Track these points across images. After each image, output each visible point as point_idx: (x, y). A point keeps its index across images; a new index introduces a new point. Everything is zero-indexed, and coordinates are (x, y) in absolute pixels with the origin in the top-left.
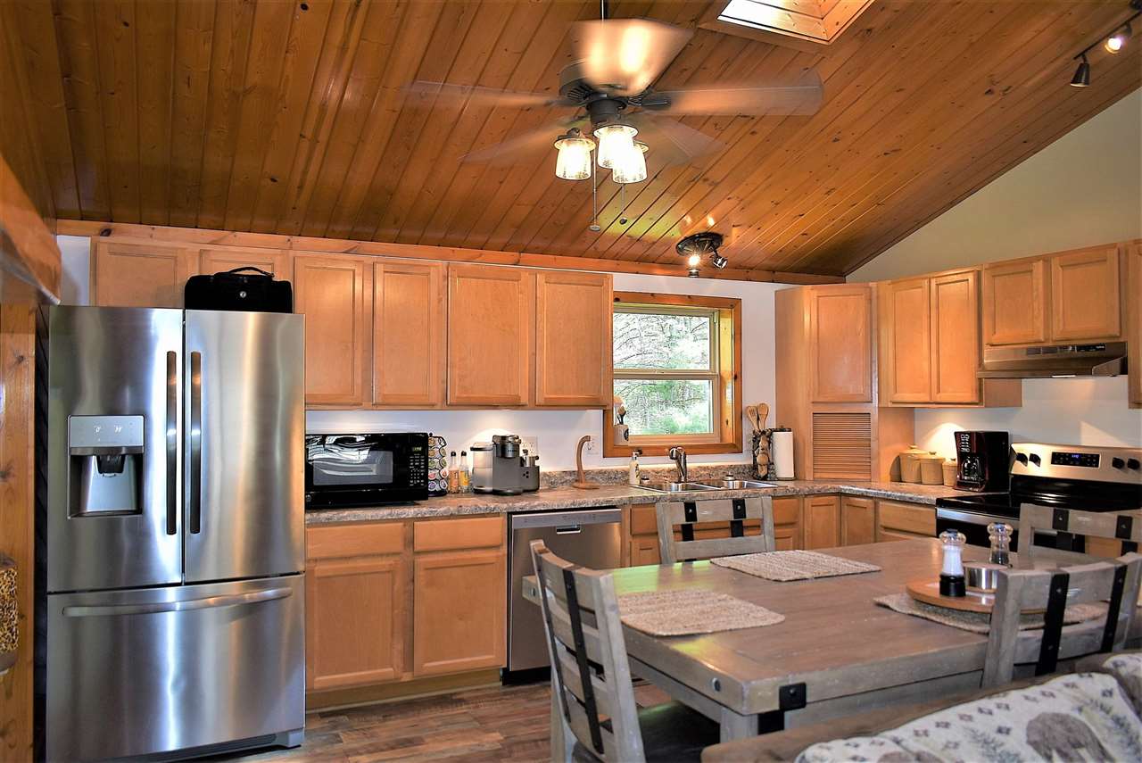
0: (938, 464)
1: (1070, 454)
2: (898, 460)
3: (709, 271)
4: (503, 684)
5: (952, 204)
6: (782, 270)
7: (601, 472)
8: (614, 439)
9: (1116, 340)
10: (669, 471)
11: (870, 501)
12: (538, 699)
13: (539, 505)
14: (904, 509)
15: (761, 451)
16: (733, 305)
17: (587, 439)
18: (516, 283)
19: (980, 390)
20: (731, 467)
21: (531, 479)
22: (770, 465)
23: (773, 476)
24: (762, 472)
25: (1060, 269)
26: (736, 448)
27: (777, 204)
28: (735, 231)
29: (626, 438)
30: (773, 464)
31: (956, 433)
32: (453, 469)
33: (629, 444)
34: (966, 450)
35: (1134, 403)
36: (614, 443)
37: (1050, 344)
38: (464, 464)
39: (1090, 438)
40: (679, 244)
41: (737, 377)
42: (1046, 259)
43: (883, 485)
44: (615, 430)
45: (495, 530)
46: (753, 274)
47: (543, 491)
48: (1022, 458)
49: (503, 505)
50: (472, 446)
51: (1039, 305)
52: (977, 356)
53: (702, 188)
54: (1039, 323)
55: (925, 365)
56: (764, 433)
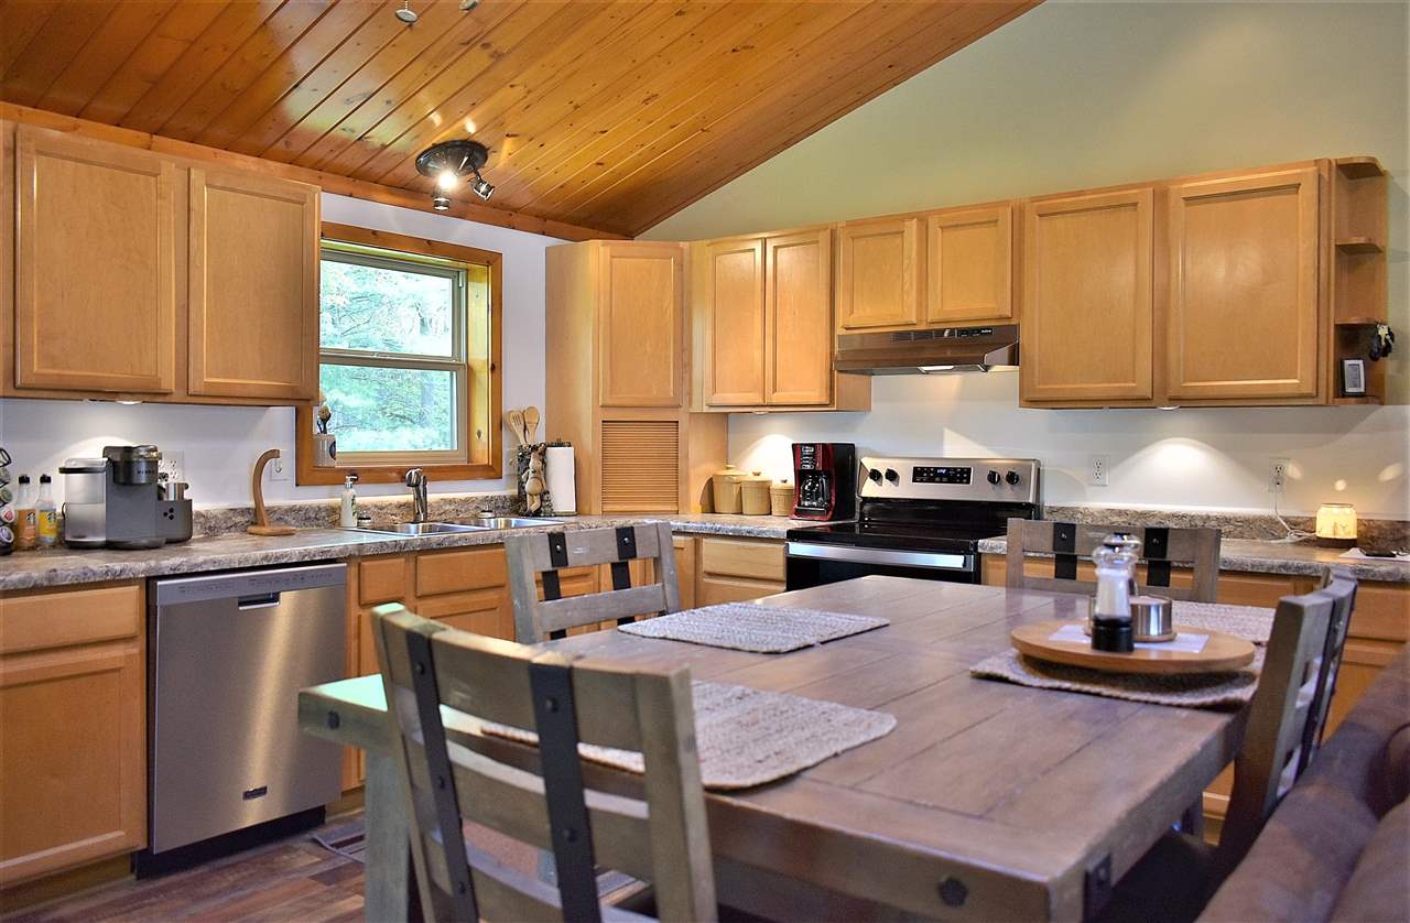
0: (764, 488)
1: (936, 469)
2: (710, 483)
3: (463, 208)
4: (138, 878)
5: (787, 144)
6: (556, 218)
7: (292, 510)
8: (314, 455)
9: (1006, 323)
10: (400, 506)
11: (690, 538)
12: (208, 897)
13: (205, 562)
14: (739, 548)
15: (531, 475)
16: (492, 261)
17: (274, 454)
18: (152, 179)
19: (832, 388)
20: (486, 499)
21: (178, 523)
22: (544, 495)
23: (548, 509)
24: (533, 505)
25: (940, 230)
26: (492, 471)
27: (576, 107)
28: (508, 146)
29: (333, 454)
30: (548, 493)
31: (793, 445)
32: (26, 506)
33: (337, 464)
34: (808, 467)
35: (1027, 401)
36: (314, 461)
37: (923, 327)
38: (46, 498)
39: (955, 449)
40: (420, 156)
41: (495, 368)
42: (923, 219)
43: (694, 518)
44: (314, 442)
45: (123, 608)
46: (517, 218)
47: (198, 540)
48: (875, 475)
49: (139, 564)
50: (63, 465)
51: (911, 276)
52: (829, 343)
53: (478, 59)
54: (912, 298)
55: (758, 354)
56: (535, 448)
